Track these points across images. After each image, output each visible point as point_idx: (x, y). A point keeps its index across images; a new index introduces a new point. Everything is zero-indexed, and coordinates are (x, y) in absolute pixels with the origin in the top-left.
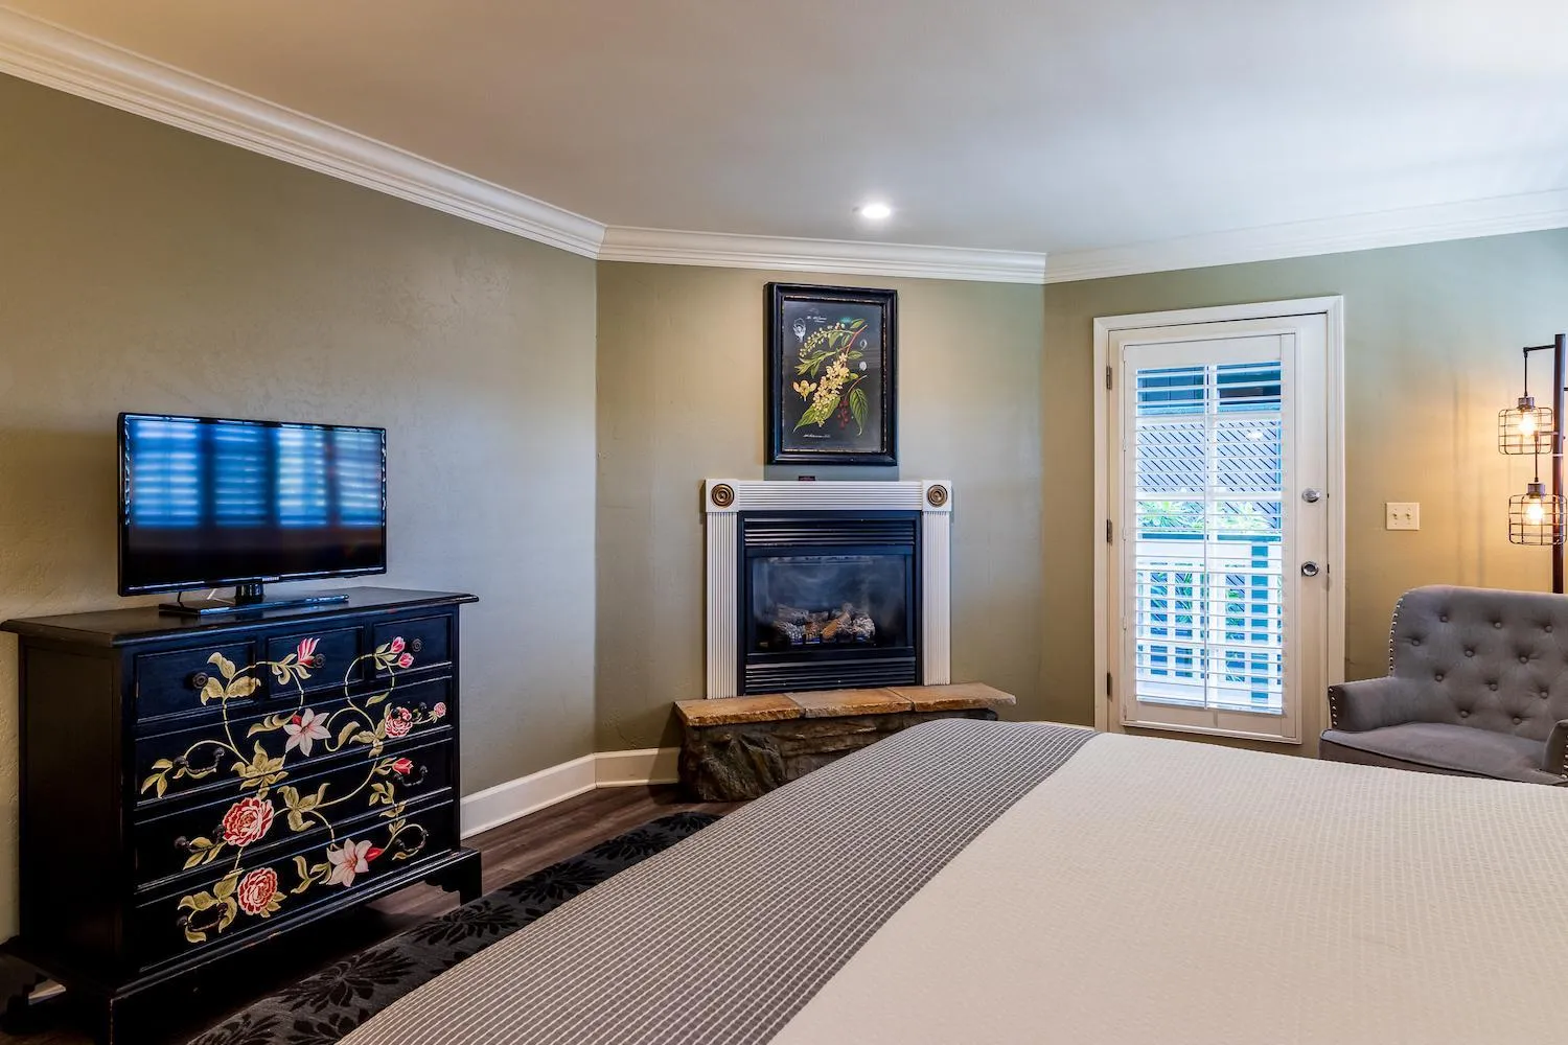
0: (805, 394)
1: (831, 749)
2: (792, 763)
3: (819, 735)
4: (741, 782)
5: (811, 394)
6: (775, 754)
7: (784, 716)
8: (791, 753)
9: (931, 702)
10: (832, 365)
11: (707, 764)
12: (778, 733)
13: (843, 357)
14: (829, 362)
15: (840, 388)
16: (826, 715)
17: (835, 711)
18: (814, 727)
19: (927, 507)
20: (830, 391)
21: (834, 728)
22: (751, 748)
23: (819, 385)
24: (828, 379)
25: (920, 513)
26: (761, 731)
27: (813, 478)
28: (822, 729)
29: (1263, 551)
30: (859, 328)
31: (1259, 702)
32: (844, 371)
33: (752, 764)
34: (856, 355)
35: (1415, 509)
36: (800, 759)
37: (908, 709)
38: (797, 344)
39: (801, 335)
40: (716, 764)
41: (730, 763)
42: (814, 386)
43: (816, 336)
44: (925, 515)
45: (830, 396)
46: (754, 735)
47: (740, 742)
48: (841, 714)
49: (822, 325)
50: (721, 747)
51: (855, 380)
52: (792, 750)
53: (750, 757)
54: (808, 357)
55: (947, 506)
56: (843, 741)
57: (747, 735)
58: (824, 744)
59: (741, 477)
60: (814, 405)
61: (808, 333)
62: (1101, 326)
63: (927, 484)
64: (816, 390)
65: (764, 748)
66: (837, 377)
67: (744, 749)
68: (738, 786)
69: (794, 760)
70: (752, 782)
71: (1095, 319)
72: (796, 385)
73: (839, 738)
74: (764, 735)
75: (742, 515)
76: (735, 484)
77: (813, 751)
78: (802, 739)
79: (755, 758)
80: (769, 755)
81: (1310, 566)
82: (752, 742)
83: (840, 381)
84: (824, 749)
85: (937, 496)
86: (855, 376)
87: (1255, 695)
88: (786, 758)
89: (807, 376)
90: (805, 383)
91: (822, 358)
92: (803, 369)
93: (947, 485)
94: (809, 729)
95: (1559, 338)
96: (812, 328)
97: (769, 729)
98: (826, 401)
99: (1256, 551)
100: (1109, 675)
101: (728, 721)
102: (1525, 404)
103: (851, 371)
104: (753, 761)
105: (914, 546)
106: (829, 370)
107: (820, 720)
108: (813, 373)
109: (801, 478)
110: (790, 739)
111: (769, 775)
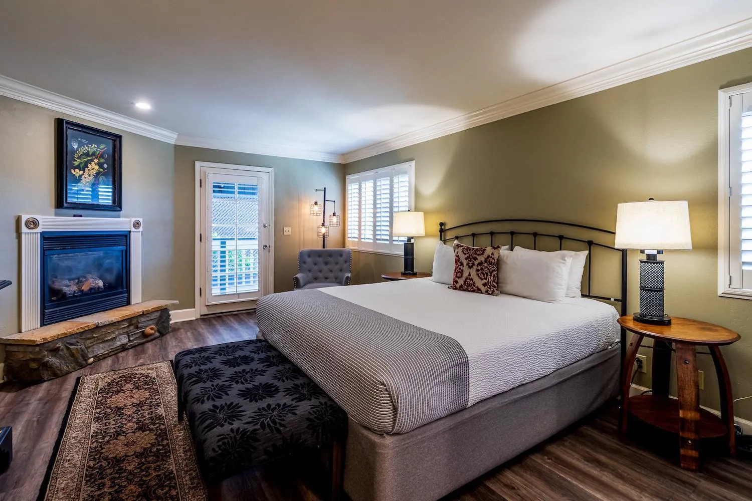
0: (77, 175)
1: (110, 338)
2: (89, 350)
3: (103, 333)
4: (67, 365)
5: (80, 176)
6: (83, 347)
7: (89, 327)
8: (90, 345)
9: (150, 309)
10: (91, 164)
11: (47, 362)
12: (84, 337)
13: (96, 161)
14: (89, 162)
15: (94, 174)
16: (108, 323)
17: (112, 321)
18: (101, 330)
19: (133, 229)
20: (90, 175)
21: (110, 329)
22: (72, 347)
23: (84, 172)
24: (89, 170)
25: (130, 232)
26: (75, 338)
27: (81, 216)
28: (105, 330)
29: (224, 243)
30: (103, 149)
31: (223, 291)
32: (97, 167)
33: (72, 355)
34: (102, 161)
35: (290, 229)
36: (94, 346)
37: (141, 313)
38: (74, 152)
39: (76, 147)
40: (53, 360)
41: (61, 358)
42: (82, 172)
43: (83, 149)
44: (132, 233)
45: (90, 178)
46: (73, 341)
47: (65, 345)
48: (115, 321)
49: (85, 144)
50: (55, 351)
51: (101, 172)
52: (90, 343)
53: (71, 351)
54: (79, 158)
55: (141, 229)
56: (114, 333)
57: (68, 342)
58: (105, 337)
59: (43, 215)
60: (82, 181)
61: (79, 147)
62: (198, 164)
63: (133, 220)
64: (83, 174)
65: (77, 346)
66: (93, 169)
67: (68, 348)
68: (65, 367)
69: (91, 348)
70: (72, 364)
71: (196, 162)
72: (73, 171)
73: (113, 332)
74: (76, 340)
75: (43, 234)
76: (39, 218)
77: (101, 341)
78: (96, 337)
79: (74, 351)
80: (81, 348)
81: (266, 246)
82: (72, 344)
83: (95, 171)
84: (106, 339)
85: (137, 225)
86: (102, 170)
87: (221, 289)
88: (87, 348)
89: (78, 167)
90: (77, 170)
91: (86, 160)
92: (76, 163)
93: (141, 220)
94: (99, 332)
95: (325, 188)
96: (81, 144)
97: (79, 336)
98: (87, 180)
99: (222, 243)
100: (200, 288)
101: (60, 337)
102: (316, 203)
103: (100, 168)
104: (73, 353)
105: (127, 246)
106: (89, 165)
107: (105, 326)
108: (81, 166)
109: (75, 216)
110: (89, 339)
111: (81, 358)
